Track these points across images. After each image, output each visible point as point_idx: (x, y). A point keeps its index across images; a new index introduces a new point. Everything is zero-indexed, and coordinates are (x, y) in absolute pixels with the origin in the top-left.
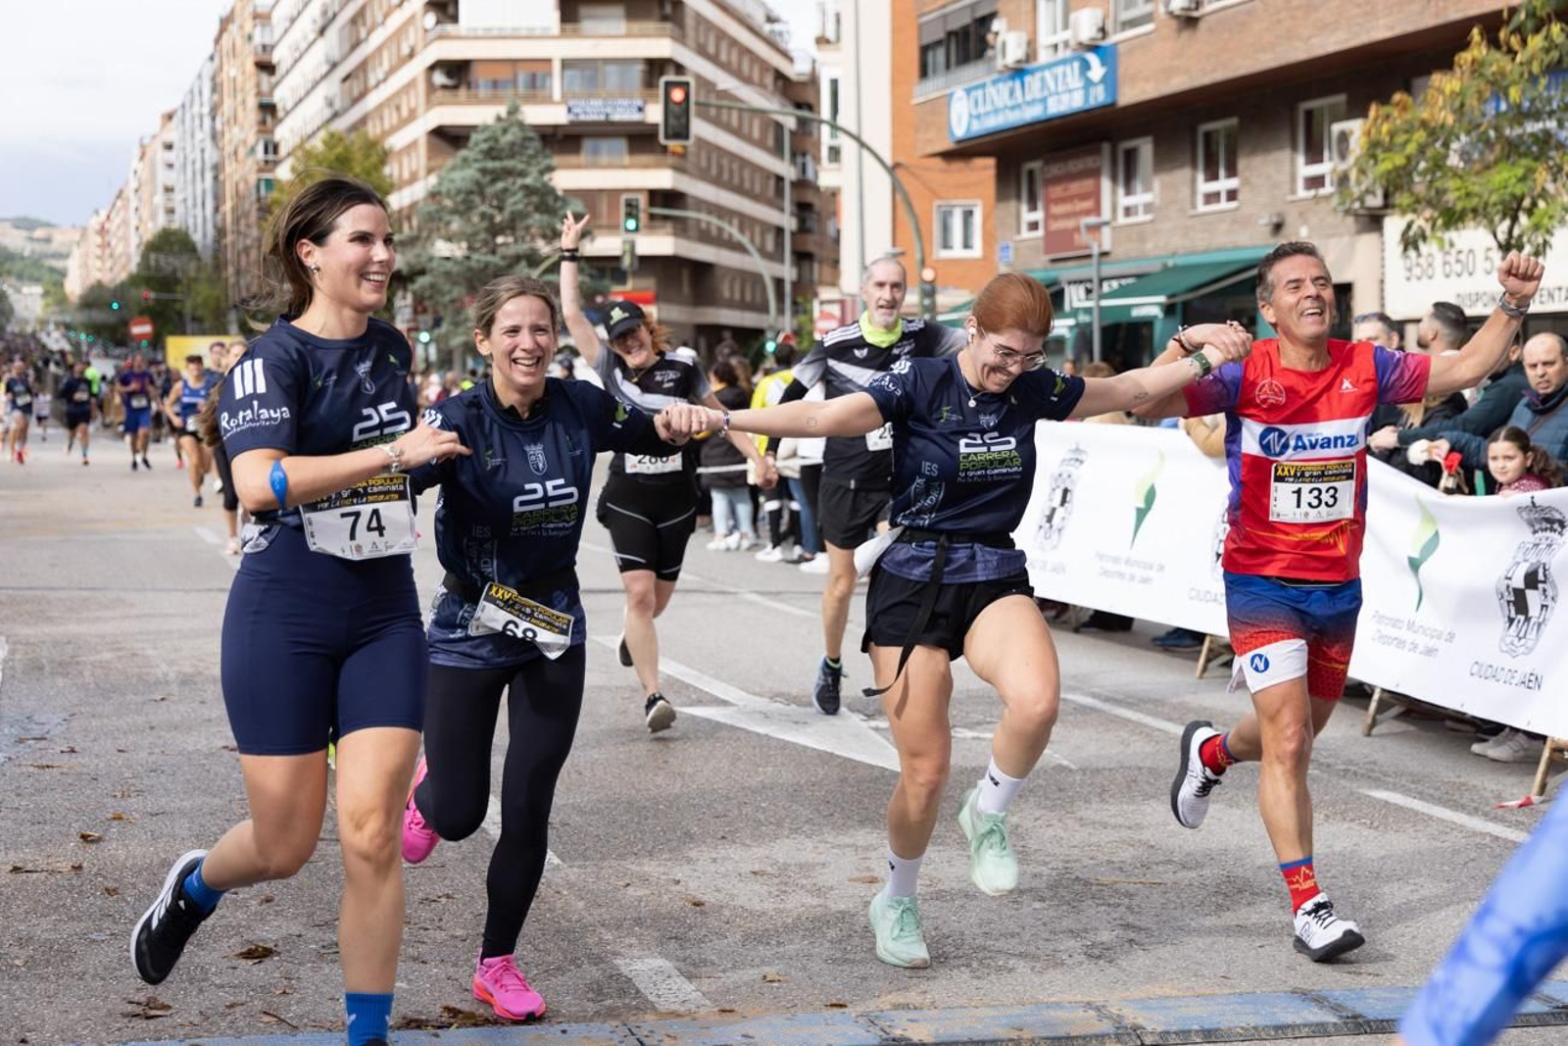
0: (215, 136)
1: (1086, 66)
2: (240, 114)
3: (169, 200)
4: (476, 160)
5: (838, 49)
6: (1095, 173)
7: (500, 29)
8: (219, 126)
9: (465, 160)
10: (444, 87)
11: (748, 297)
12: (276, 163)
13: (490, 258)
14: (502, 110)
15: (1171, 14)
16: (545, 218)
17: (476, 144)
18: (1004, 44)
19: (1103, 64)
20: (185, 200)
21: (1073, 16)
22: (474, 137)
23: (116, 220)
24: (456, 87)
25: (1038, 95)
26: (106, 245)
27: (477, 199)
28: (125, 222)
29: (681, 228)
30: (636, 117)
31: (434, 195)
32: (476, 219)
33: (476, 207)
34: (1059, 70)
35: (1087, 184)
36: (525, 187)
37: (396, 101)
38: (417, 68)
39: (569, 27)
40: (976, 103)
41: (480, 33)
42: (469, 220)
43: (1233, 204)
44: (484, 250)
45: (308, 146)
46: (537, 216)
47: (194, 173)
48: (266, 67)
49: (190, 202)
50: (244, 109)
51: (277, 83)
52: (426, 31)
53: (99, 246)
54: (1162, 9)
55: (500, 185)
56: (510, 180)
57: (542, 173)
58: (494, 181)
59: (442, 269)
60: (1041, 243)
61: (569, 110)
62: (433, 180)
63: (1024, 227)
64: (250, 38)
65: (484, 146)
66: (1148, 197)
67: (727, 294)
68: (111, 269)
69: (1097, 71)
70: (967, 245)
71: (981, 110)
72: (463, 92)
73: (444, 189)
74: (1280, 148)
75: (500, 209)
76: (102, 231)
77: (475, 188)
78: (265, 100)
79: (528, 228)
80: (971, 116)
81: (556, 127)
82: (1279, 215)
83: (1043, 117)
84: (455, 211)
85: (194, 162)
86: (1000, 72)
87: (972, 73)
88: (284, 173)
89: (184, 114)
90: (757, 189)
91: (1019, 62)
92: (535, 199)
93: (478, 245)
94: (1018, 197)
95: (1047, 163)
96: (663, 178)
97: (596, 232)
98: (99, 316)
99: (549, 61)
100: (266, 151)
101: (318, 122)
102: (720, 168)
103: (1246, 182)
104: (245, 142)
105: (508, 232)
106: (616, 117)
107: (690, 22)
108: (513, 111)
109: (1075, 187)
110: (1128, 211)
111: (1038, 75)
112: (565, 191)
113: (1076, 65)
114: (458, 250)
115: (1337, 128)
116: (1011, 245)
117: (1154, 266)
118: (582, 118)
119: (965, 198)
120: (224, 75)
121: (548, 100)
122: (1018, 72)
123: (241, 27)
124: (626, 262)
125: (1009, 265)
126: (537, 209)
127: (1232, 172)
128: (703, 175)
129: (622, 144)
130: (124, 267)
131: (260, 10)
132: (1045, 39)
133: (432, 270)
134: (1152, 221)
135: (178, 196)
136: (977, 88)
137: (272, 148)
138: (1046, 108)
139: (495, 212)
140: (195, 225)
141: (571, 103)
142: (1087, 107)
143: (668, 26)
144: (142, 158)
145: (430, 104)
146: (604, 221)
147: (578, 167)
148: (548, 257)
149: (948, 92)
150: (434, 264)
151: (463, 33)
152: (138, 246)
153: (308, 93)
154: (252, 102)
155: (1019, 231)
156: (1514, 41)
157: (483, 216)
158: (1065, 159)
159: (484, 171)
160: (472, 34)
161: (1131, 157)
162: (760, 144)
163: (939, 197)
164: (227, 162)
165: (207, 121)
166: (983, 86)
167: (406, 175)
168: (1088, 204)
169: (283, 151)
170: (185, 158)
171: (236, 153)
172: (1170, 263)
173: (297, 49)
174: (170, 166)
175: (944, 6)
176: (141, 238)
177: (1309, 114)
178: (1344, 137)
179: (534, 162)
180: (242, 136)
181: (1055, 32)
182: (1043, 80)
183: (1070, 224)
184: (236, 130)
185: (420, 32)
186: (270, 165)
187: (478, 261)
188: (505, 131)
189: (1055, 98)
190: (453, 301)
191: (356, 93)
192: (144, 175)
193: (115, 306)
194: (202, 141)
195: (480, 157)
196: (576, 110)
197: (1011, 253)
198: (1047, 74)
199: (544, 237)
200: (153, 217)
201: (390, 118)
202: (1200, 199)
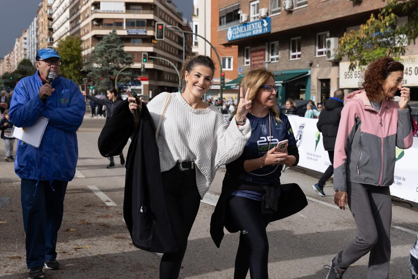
0: (37, 36)
1: (263, 23)
2: (44, 31)
3: (25, 52)
4: (104, 44)
5: (198, 18)
6: (264, 50)
7: (110, 11)
8: (38, 34)
9: (102, 43)
10: (96, 25)
11: (171, 79)
12: (53, 43)
13: (107, 68)
14: (111, 31)
15: (285, 10)
16: (122, 58)
17: (105, 39)
18: (242, 17)
19: (267, 22)
20: (29, 52)
21: (260, 10)
22: (104, 38)
23: (12, 57)
24: (99, 25)
25: (250, 30)
26: (9, 63)
27: (104, 53)
28: (14, 57)
29: (155, 62)
30: (144, 34)
31: (93, 52)
32: (104, 58)
33: (104, 55)
34: (256, 23)
35: (262, 53)
36: (117, 51)
37: (84, 28)
38: (89, 20)
39: (128, 11)
40: (234, 32)
41: (106, 12)
42: (102, 58)
43: (299, 58)
44: (106, 66)
45: (61, 39)
46: (119, 58)
47: (32, 45)
48: (50, 19)
49: (30, 53)
50: (45, 30)
51: (53, 23)
52: (92, 11)
53: (7, 63)
54: (283, 9)
55: (110, 50)
56: (113, 49)
57: (121, 47)
58: (109, 49)
59: (95, 70)
60: (250, 67)
61: (128, 32)
62: (93, 48)
63: (245, 63)
64: (47, 12)
65: (106, 40)
66: (277, 56)
67: (166, 78)
68: (10, 69)
69: (266, 24)
70: (229, 67)
71: (235, 33)
72: (101, 27)
73: (96, 51)
74: (312, 45)
75: (110, 56)
76: (8, 59)
77: (104, 51)
78: (50, 27)
79: (117, 61)
80: (232, 35)
81: (124, 36)
82: (311, 61)
83: (251, 35)
84: (99, 56)
85: (32, 43)
86: (240, 24)
87: (233, 24)
88: (55, 45)
89: (29, 31)
90: (174, 52)
91: (245, 21)
92: (119, 53)
93: (104, 65)
94: (244, 56)
95: (251, 47)
96: (151, 49)
97: (134, 62)
98: (7, 81)
99: (123, 19)
100: (50, 40)
101: (64, 33)
102: (165, 47)
103: (303, 53)
104: (45, 38)
105: (112, 62)
106: (139, 34)
107: (158, 10)
108: (114, 31)
109: (259, 53)
110: (272, 60)
111: (250, 25)
112: (127, 52)
113: (260, 22)
114: (99, 66)
115: (327, 40)
116: (242, 67)
117: (279, 73)
118: (131, 33)
119: (229, 55)
120: (40, 21)
121: (122, 29)
122: (245, 24)
123: (44, 9)
124: (142, 70)
125: (241, 72)
126: (119, 56)
127: (299, 50)
128: (161, 49)
129: (140, 40)
130: (13, 68)
131: (49, 5)
132: (252, 16)
133: (93, 70)
134: (278, 62)
135: (28, 51)
136: (234, 28)
137: (52, 39)
138: (252, 33)
139: (109, 57)
140: (32, 58)
141: (128, 30)
142: (263, 33)
143: (152, 11)
144: (18, 41)
145: (92, 29)
146: (136, 60)
147: (130, 46)
148: (122, 68)
149: (227, 28)
150: (93, 69)
151: (101, 11)
152: (17, 63)
153: (61, 26)
154: (47, 28)
155: (244, 64)
156: (382, 17)
157: (106, 57)
158: (256, 46)
159: (106, 46)
160: (103, 12)
161: (273, 46)
162: (175, 41)
163: (223, 55)
164: (40, 43)
165: (35, 32)
166: (236, 27)
167: (86, 47)
168: (262, 58)
169: (55, 40)
170: (29, 41)
171: (42, 41)
172: (283, 73)
173: (59, 15)
174: (26, 43)
175: (226, 7)
176: (18, 61)
177: (319, 36)
178: (329, 42)
179: (119, 44)
180: (44, 36)
181: (255, 14)
182: (252, 26)
183: (257, 62)
184: (42, 35)
185: (90, 11)
186: (51, 43)
187: (104, 69)
188: (112, 36)
189: (255, 30)
190: (98, 79)
191: (73, 26)
192: (19, 45)
193: (11, 78)
194: (34, 37)
195: (105, 43)
196: (129, 32)
197: (242, 69)
198: (253, 24)
199: (121, 63)
200: (21, 56)
201: (82, 33)
202: (291, 57)
